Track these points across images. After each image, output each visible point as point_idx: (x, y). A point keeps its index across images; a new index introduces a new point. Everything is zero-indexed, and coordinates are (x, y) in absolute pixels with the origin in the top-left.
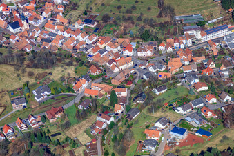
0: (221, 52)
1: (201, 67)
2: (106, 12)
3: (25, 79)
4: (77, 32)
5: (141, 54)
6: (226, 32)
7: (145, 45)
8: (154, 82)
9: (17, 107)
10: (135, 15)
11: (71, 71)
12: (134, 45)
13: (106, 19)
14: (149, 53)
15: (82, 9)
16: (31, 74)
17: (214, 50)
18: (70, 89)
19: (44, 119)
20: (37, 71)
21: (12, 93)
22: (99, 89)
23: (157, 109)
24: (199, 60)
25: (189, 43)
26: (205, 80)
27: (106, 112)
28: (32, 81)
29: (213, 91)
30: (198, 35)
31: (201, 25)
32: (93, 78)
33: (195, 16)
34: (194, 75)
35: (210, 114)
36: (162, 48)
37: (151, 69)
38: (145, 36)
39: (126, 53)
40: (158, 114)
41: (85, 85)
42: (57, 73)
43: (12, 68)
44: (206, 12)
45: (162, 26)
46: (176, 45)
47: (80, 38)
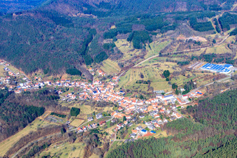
0: (169, 104)
1: (160, 109)
2: (129, 88)
3: (94, 110)
4: (116, 95)
5: (139, 104)
6: (172, 97)
7: (141, 100)
8: (141, 114)
9: (89, 120)
10: (139, 90)
11: (111, 108)
12: (137, 100)
13: (128, 91)
14: (141, 104)
15: (119, 88)
16: (96, 109)
17: (166, 104)
18: (109, 115)
19: (98, 125)
20: (98, 108)
21: (88, 115)
22: (121, 115)
23: (138, 123)
24: (160, 107)
25: (157, 100)
26: (160, 114)
27: (121, 123)
28: (96, 111)
29: (161, 118)
30: (161, 97)
31: (163, 94)
32: (119, 112)
33: (161, 92)
34: (155, 112)
35: (157, 126)
36: (147, 102)
37: (141, 109)
38: (142, 97)
39: (133, 103)
40: (138, 125)
41: (116, 114)
42: (106, 109)
43: (90, 107)
44: (166, 90)
45: (148, 94)
46: (152, 101)
47: (117, 97)
